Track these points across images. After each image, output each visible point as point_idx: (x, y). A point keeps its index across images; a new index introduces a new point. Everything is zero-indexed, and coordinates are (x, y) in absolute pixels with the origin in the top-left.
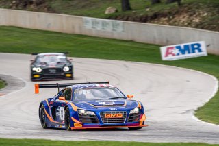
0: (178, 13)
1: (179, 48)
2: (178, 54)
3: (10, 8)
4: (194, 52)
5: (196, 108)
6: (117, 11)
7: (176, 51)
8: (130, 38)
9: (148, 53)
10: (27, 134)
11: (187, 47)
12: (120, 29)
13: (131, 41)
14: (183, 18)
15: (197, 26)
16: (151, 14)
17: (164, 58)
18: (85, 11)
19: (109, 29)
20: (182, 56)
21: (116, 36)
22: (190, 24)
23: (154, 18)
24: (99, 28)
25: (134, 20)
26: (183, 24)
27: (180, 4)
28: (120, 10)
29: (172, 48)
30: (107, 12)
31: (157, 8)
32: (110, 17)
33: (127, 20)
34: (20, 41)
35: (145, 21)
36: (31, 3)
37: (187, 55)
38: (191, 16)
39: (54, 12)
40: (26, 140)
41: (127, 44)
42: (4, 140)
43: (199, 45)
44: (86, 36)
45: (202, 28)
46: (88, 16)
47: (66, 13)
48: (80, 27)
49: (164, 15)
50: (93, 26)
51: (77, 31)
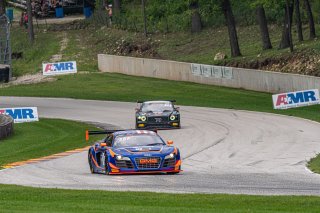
0: (291, 59)
1: (291, 96)
2: (290, 103)
3: (114, 53)
4: (307, 100)
5: (308, 159)
6: (226, 57)
7: (288, 99)
8: (240, 86)
9: (259, 102)
10: (130, 186)
11: (300, 95)
12: (229, 77)
13: (241, 89)
14: (296, 65)
15: (311, 73)
16: (261, 60)
17: (276, 107)
18: (193, 57)
19: (218, 76)
20: (294, 105)
21: (225, 84)
22: (303, 71)
23: (266, 64)
24: (207, 74)
25: (244, 67)
26: (296, 71)
27: (292, 50)
28: (229, 56)
29: (284, 96)
30: (215, 59)
31: (268, 54)
32: (219, 64)
33: (237, 66)
34: (124, 89)
35: (256, 67)
36: (136, 48)
37: (300, 104)
38: (304, 62)
39: (160, 58)
40: (129, 192)
41: (236, 92)
42: (106, 192)
43: (313, 93)
44: (193, 83)
45: (316, 75)
46: (196, 62)
47: (173, 59)
48: (188, 74)
49: (276, 62)
50: (201, 72)
51: (184, 78)
